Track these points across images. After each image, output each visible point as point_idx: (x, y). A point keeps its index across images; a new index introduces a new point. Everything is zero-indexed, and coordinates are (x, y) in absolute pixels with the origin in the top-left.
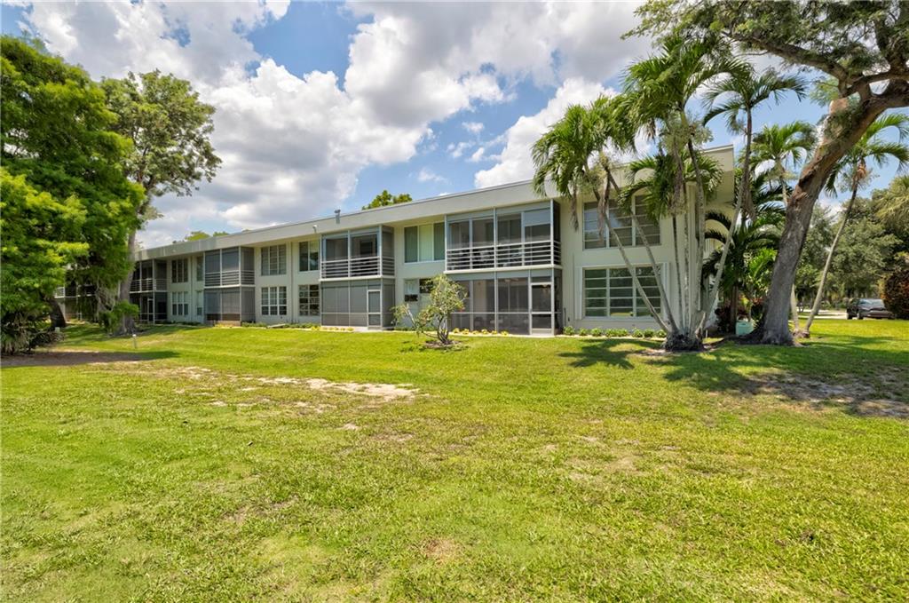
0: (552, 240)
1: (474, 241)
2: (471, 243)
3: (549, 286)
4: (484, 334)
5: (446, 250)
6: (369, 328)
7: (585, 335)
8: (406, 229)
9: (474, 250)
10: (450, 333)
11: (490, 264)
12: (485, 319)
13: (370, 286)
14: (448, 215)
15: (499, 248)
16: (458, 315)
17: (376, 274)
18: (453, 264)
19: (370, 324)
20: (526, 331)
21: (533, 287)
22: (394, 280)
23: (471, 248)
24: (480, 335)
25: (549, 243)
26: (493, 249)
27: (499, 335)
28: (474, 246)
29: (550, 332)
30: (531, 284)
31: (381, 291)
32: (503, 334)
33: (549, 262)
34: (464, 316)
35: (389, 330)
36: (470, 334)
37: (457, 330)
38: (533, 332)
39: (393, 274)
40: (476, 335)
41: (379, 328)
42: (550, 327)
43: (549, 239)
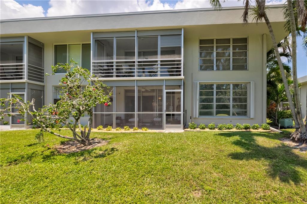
0: (182, 58)
1: (117, 55)
2: (115, 56)
3: (180, 92)
4: (126, 130)
5: (92, 61)
6: (12, 127)
7: (204, 129)
8: (56, 46)
9: (117, 62)
10: (94, 130)
11: (130, 74)
12: (123, 118)
13: (13, 90)
14: (94, 33)
15: (139, 62)
16: (102, 115)
17: (21, 78)
18: (97, 73)
19: (12, 123)
20: (160, 127)
21: (167, 93)
22: (44, 86)
23: (115, 60)
24: (123, 131)
25: (180, 61)
26: (134, 62)
27: (139, 131)
28: (117, 59)
29: (180, 127)
30: (165, 91)
31: (25, 93)
32: (144, 130)
33: (180, 75)
34: (107, 115)
35: (33, 128)
36: (114, 131)
37: (101, 127)
38: (167, 127)
39: (43, 82)
40: (120, 132)
41: (23, 127)
42: (180, 124)
43: (180, 57)
